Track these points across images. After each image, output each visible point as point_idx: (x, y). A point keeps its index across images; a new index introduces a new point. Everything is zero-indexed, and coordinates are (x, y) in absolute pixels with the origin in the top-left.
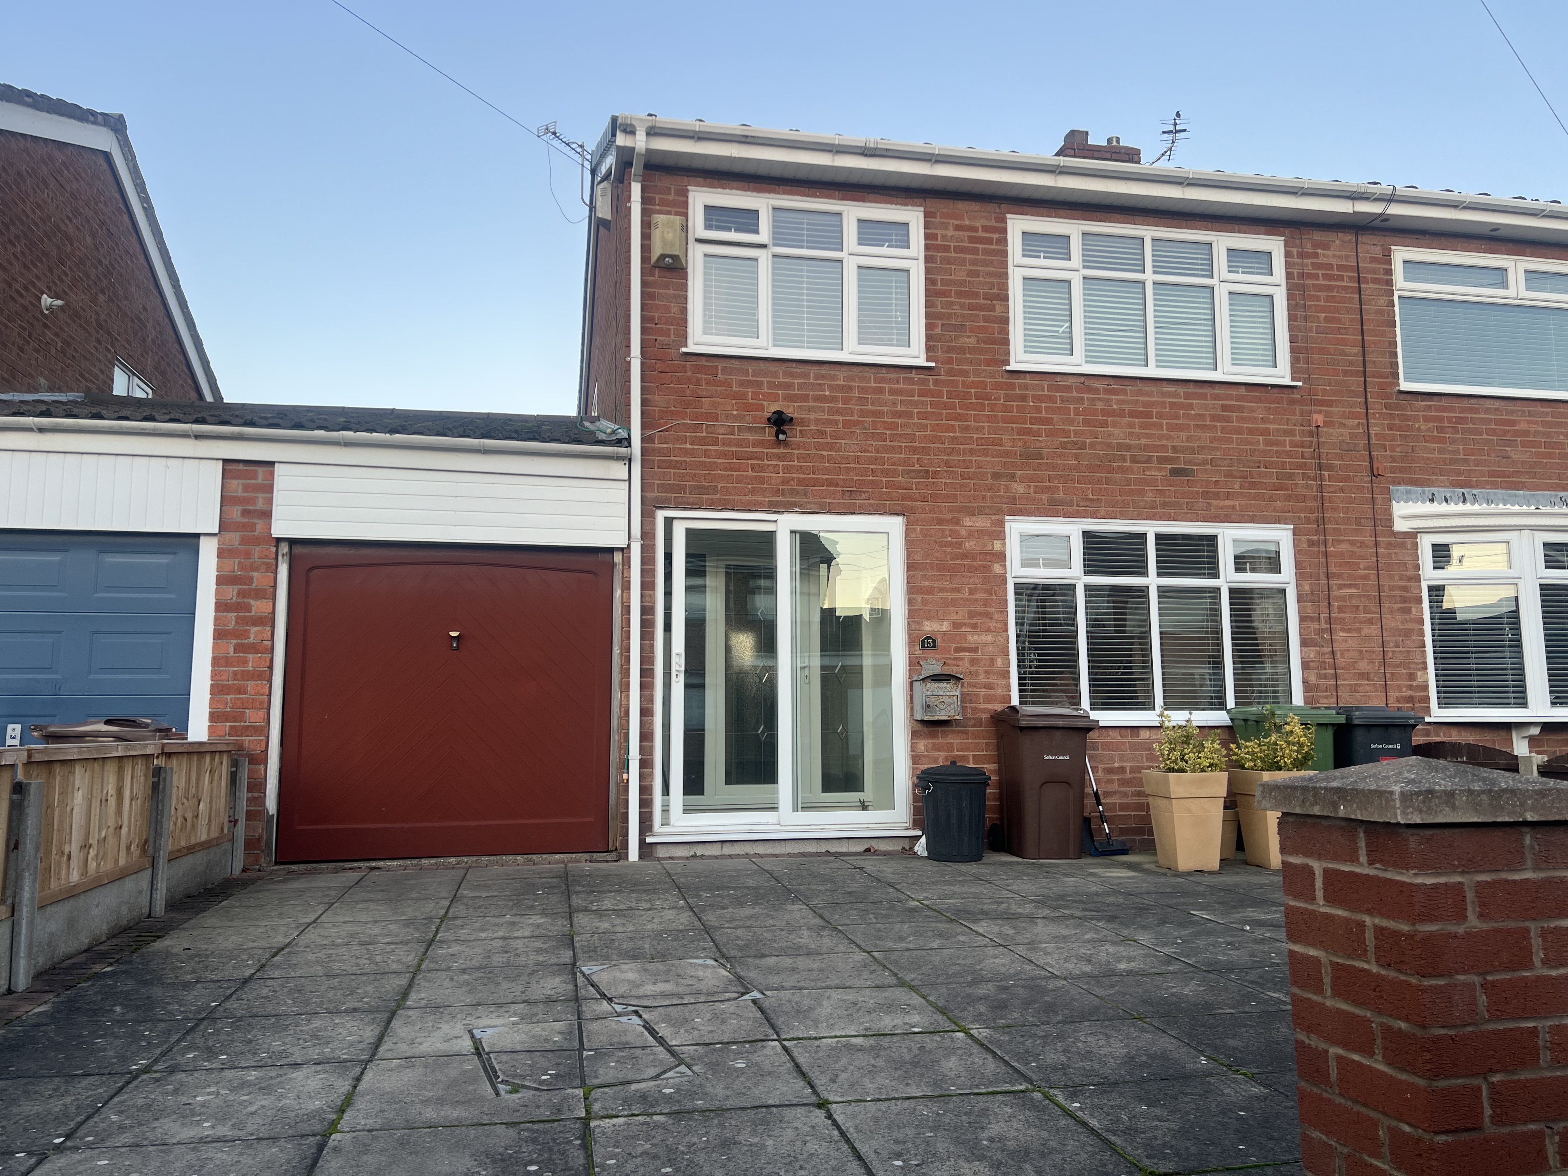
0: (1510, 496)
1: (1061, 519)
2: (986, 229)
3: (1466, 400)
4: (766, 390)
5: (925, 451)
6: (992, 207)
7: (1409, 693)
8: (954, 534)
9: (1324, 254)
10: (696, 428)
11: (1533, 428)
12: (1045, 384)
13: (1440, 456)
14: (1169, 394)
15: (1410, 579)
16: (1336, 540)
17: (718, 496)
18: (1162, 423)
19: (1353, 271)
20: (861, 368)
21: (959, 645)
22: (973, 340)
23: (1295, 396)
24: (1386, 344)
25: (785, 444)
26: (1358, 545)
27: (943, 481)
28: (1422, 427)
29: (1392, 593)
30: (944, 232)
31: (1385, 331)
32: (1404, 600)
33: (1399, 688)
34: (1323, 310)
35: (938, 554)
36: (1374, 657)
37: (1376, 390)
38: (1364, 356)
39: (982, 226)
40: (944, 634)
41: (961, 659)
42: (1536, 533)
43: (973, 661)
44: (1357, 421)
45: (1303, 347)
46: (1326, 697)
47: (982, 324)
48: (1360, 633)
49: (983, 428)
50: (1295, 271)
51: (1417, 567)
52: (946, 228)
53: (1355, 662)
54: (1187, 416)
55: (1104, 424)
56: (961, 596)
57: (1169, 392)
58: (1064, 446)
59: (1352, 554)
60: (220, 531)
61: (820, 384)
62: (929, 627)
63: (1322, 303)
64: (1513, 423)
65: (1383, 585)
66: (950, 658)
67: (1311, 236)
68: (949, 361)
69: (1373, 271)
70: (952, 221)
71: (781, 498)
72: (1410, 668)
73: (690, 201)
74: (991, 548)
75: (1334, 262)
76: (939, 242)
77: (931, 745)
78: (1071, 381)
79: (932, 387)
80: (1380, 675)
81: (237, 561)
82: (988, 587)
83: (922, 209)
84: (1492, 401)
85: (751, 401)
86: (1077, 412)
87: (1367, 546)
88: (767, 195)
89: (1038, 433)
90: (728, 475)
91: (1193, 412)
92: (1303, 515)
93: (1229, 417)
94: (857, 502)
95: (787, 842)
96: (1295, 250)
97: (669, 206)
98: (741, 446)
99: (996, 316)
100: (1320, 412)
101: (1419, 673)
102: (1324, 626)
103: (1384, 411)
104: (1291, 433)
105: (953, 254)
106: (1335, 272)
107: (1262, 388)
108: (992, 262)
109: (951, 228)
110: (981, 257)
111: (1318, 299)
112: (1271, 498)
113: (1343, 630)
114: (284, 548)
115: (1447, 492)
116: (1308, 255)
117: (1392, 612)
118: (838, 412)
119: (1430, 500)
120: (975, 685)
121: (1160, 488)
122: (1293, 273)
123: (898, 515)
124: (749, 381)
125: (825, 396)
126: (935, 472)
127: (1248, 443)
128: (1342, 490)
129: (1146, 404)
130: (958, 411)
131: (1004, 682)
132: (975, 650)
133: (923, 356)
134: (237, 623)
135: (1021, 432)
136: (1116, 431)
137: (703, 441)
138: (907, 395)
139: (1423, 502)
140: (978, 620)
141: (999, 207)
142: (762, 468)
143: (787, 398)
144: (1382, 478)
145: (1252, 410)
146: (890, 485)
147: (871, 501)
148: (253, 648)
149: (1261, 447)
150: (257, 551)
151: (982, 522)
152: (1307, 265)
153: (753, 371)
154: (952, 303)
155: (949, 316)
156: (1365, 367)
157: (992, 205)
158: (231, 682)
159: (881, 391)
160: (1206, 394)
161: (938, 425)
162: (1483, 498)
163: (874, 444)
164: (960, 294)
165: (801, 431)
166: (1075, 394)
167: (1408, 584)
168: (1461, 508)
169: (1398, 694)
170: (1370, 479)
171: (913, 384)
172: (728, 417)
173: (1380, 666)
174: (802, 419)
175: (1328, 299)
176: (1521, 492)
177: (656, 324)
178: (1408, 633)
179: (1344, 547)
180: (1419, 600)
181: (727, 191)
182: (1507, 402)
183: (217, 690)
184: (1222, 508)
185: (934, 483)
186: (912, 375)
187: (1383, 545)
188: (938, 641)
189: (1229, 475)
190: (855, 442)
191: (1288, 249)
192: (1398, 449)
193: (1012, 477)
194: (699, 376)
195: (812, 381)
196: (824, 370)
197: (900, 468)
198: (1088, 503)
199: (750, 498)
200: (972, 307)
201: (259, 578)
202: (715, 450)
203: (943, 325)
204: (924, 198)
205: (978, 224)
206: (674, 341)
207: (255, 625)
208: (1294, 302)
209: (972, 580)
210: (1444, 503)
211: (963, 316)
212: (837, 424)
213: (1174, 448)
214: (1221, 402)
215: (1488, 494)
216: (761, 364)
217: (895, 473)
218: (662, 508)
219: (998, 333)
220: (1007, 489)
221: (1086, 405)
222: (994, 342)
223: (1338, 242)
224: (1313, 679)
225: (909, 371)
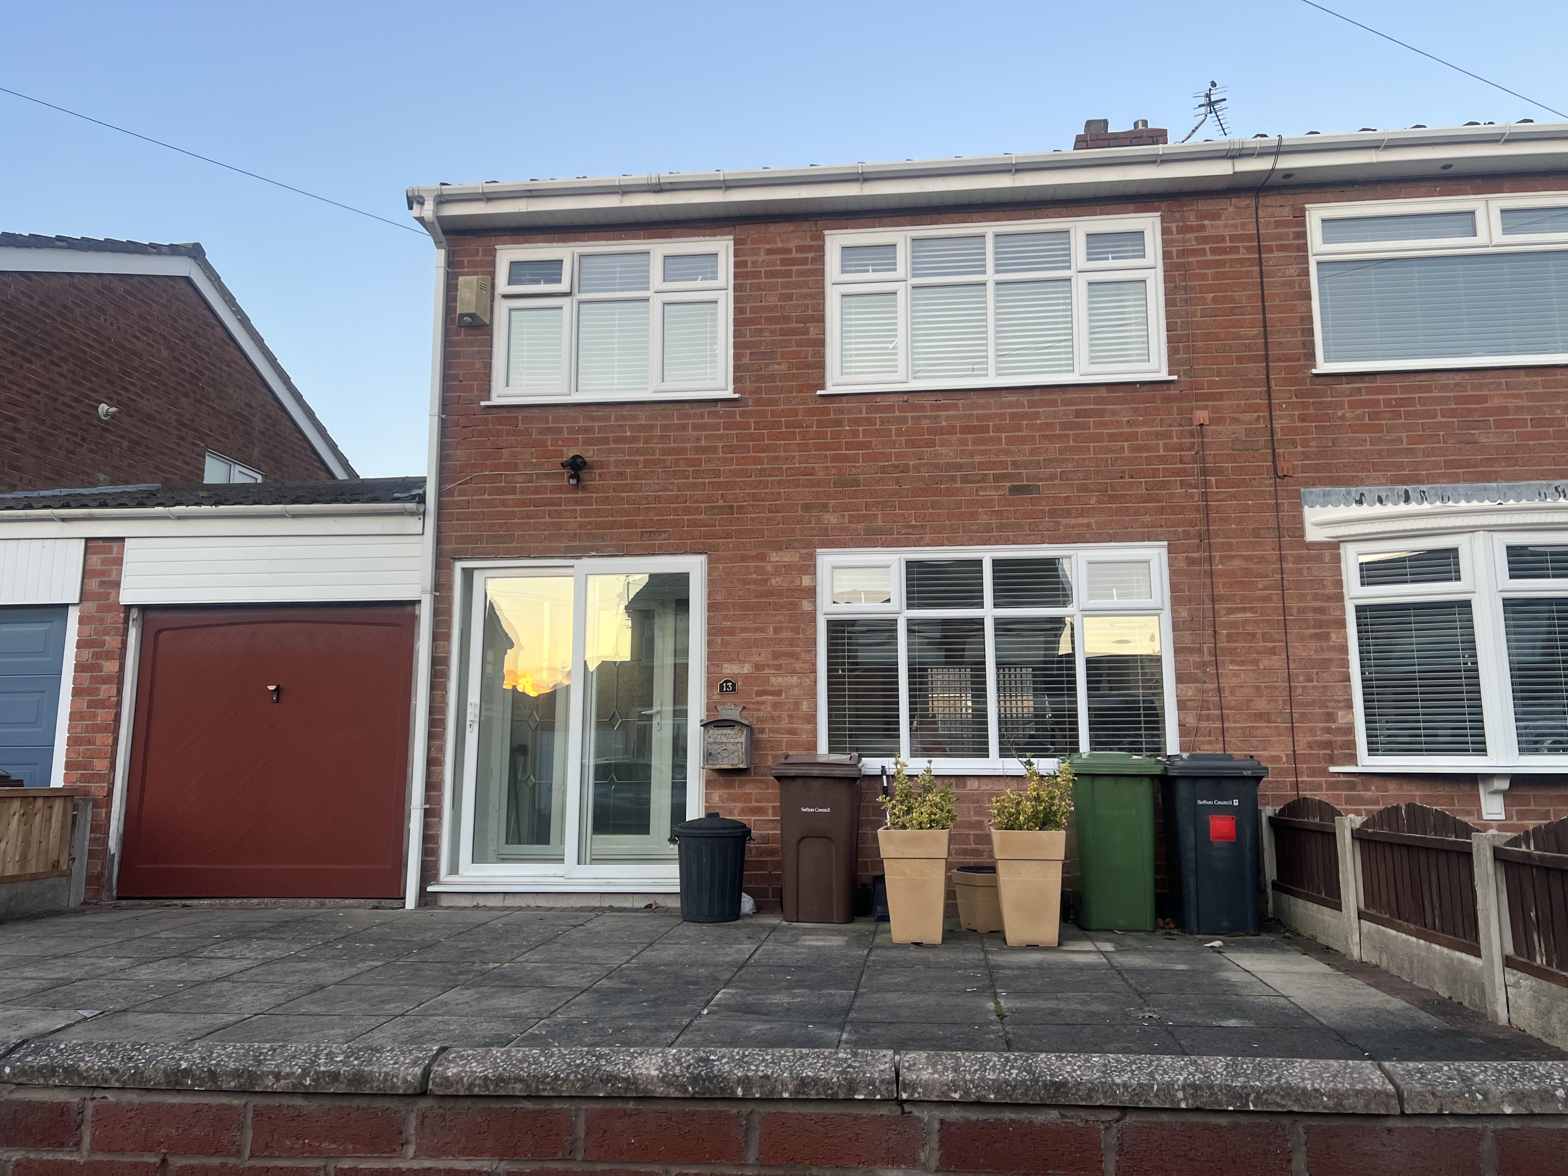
0: (1477, 490)
1: (879, 549)
2: (800, 249)
3: (1412, 377)
4: (566, 436)
5: (728, 485)
6: (808, 225)
7: (1326, 737)
8: (760, 570)
9: (1212, 226)
10: (494, 479)
11: (1512, 403)
12: (863, 406)
13: (1373, 447)
14: (1010, 405)
15: (1328, 598)
16: (1225, 556)
17: (514, 545)
18: (1001, 437)
19: (1252, 240)
20: (663, 406)
21: (761, 688)
22: (784, 367)
23: (1172, 392)
24: (1297, 321)
25: (585, 489)
26: (1256, 560)
27: (749, 516)
28: (1347, 415)
29: (1302, 617)
30: (754, 258)
31: (1295, 305)
32: (1320, 624)
33: (1312, 731)
34: (1211, 289)
35: (741, 593)
36: (1277, 693)
37: (1283, 375)
38: (1266, 338)
39: (796, 247)
40: (746, 677)
41: (763, 703)
42: (1495, 535)
43: (775, 706)
44: (1255, 415)
45: (1183, 335)
46: (1210, 742)
47: (795, 349)
48: (1257, 665)
49: (794, 457)
50: (1174, 250)
51: (1339, 584)
52: (757, 254)
53: (1250, 701)
54: (1031, 427)
55: (932, 444)
56: (764, 635)
57: (1009, 402)
58: (884, 470)
59: (1247, 572)
60: (81, 600)
61: (620, 426)
62: (729, 669)
63: (1210, 282)
64: (1483, 399)
65: (1290, 608)
66: (751, 703)
67: (1194, 207)
68: (758, 390)
69: (1280, 237)
70: (762, 246)
71: (577, 543)
72: (1327, 707)
73: (498, 259)
74: (799, 583)
75: (1227, 232)
76: (749, 269)
77: (726, 796)
78: (892, 400)
79: (738, 419)
80: (1286, 716)
81: (93, 627)
82: (794, 625)
83: (732, 237)
84: (1451, 375)
85: (550, 448)
86: (899, 433)
87: (1269, 562)
88: (572, 244)
89: (855, 459)
90: (525, 523)
91: (1038, 422)
92: (1180, 529)
93: (1084, 423)
94: (657, 542)
95: (569, 896)
96: (1174, 226)
97: (477, 267)
98: (539, 493)
99: (810, 339)
100: (1205, 408)
101: (1340, 713)
102: (1207, 658)
103: (1295, 399)
104: (1167, 435)
105: (764, 280)
106: (1228, 244)
107: (1128, 387)
108: (807, 283)
109: (762, 253)
110: (794, 279)
111: (1204, 277)
112: (1137, 513)
113: (1232, 662)
114: (134, 614)
115: (1383, 491)
116: (1190, 229)
117: (1302, 639)
118: (638, 452)
119: (1357, 502)
120: (777, 731)
121: (997, 508)
122: (1171, 252)
123: (701, 553)
124: (548, 429)
125: (626, 437)
126: (740, 507)
127: (1108, 450)
128: (1234, 497)
129: (980, 418)
130: (767, 442)
131: (809, 727)
132: (778, 693)
133: (731, 387)
134: (91, 682)
135: (836, 459)
136: (944, 450)
137: (501, 491)
138: (712, 430)
139: (1348, 504)
140: (783, 661)
141: (816, 224)
142: (559, 514)
143: (589, 442)
144: (1290, 479)
145: (1114, 413)
146: (691, 523)
147: (672, 541)
148: (101, 704)
149: (1126, 454)
150: (109, 617)
151: (790, 557)
152: (1190, 240)
153: (553, 418)
154: (761, 330)
155: (758, 344)
156: (1266, 349)
157: (808, 223)
158: (83, 735)
159: (684, 427)
160: (1056, 400)
161: (744, 458)
162: (1436, 494)
163: (676, 482)
164: (770, 320)
165: (600, 474)
166: (897, 414)
167: (1326, 604)
168: (1403, 508)
169: (1310, 739)
170: (1272, 481)
171: (719, 418)
172: (526, 466)
173: (1285, 704)
174: (601, 461)
175: (1217, 277)
176: (1494, 484)
177: (461, 381)
178: (1325, 664)
179: (1236, 564)
180: (1341, 624)
181: (534, 245)
182: (1473, 374)
183: (73, 741)
184: (1074, 527)
185: (738, 518)
186: (718, 409)
187: (1290, 559)
188: (739, 684)
189: (1084, 488)
190: (657, 481)
191: (1165, 225)
192: (1313, 444)
193: (825, 507)
194: (500, 427)
195: (613, 423)
196: (624, 411)
197: (703, 505)
198: (910, 531)
199: (546, 544)
200: (784, 333)
201: (112, 642)
202: (512, 499)
203: (751, 354)
204: (734, 226)
205: (792, 245)
206: (476, 396)
207: (104, 683)
208: (1172, 285)
209: (778, 618)
210: (1378, 504)
211: (773, 342)
212: (637, 465)
213: (1015, 464)
214: (1074, 408)
215: (1444, 489)
216: (562, 410)
217: (697, 511)
218: (460, 559)
219: (812, 357)
220: (819, 520)
221: (909, 425)
222: (808, 366)
223: (1231, 209)
224: (1191, 721)
225: (713, 404)
